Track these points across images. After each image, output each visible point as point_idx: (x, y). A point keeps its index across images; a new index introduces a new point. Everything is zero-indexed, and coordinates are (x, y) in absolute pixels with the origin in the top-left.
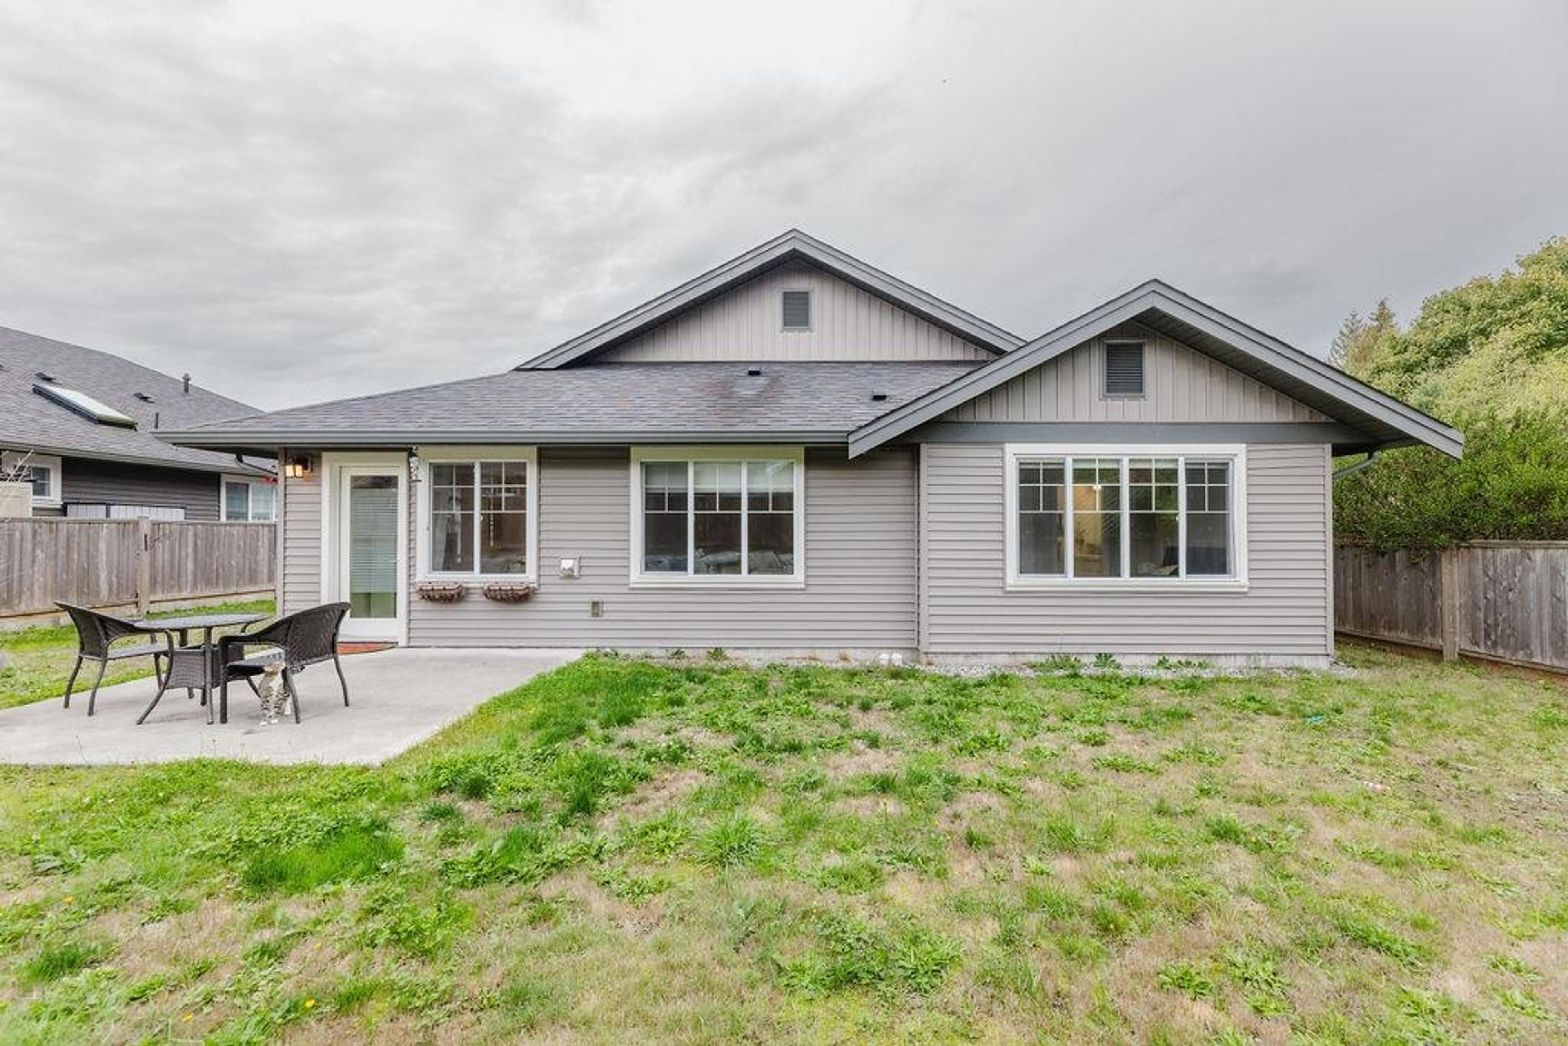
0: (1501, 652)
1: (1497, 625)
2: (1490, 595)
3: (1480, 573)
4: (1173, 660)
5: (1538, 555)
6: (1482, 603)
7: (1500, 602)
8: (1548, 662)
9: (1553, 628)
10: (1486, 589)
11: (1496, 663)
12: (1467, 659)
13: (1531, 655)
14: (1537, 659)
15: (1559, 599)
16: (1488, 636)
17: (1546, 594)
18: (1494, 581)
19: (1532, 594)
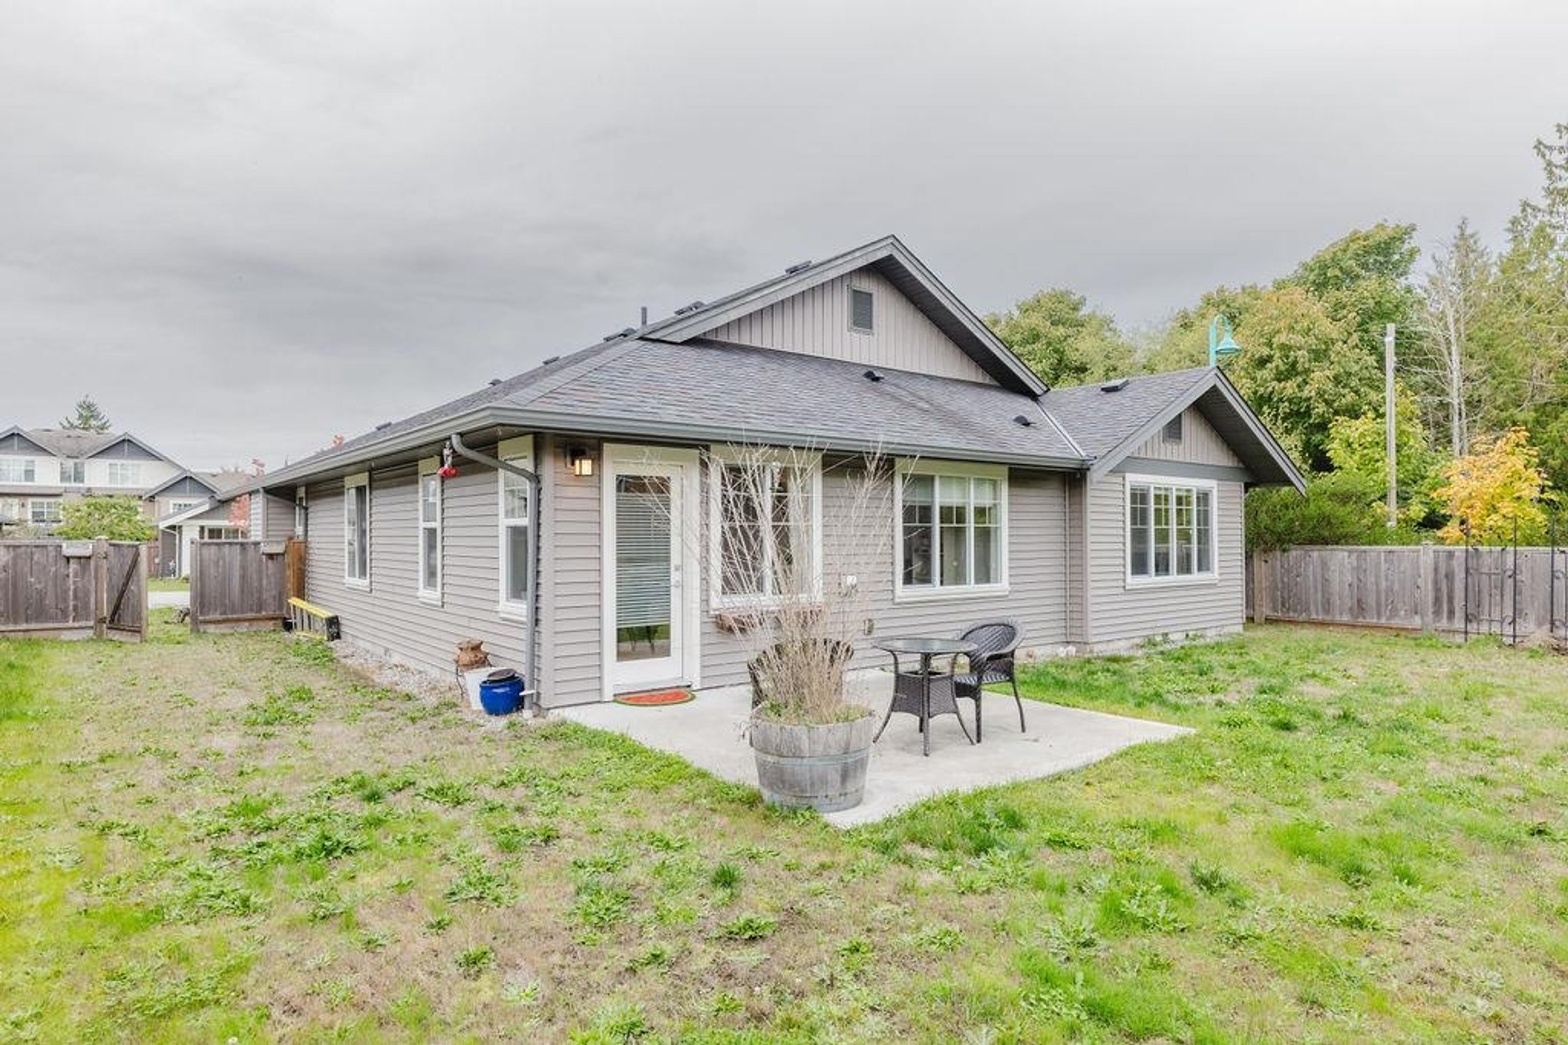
0: (1291, 614)
1: (1290, 598)
2: (1286, 579)
3: (1279, 566)
4: (1191, 634)
5: (1315, 554)
6: (1280, 585)
7: (1292, 584)
8: (1320, 617)
9: (1323, 596)
10: (1282, 575)
11: (1290, 622)
12: (1269, 621)
13: (1310, 615)
14: (1314, 616)
15: (1327, 580)
16: (1283, 605)
17: (1319, 578)
18: (1289, 571)
19: (1311, 577)
